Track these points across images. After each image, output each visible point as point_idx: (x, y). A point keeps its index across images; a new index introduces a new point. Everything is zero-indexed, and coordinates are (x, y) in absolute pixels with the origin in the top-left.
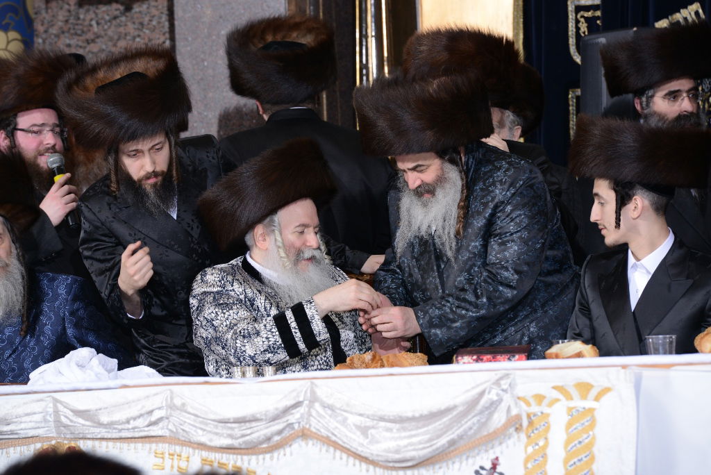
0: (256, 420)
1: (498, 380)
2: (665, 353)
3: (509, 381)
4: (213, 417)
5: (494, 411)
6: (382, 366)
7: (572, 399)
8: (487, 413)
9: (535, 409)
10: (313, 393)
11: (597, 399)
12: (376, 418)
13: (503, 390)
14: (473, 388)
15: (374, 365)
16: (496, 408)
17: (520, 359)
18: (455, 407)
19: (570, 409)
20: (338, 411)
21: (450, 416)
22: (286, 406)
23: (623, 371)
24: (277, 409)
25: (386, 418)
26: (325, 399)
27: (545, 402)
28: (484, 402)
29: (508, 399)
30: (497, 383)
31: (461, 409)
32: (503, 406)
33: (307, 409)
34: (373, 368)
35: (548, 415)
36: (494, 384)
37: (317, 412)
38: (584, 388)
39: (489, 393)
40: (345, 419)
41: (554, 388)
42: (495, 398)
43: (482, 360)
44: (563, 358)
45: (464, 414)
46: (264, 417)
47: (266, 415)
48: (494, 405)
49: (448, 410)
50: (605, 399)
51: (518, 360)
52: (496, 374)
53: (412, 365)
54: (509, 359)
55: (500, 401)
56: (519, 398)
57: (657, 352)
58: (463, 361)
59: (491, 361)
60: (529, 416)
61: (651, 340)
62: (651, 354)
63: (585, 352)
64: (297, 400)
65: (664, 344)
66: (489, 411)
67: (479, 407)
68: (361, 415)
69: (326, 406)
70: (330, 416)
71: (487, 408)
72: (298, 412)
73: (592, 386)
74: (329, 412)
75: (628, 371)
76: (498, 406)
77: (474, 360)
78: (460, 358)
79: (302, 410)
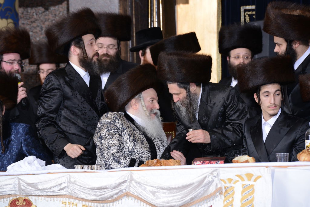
0: (107, 188)
1: (212, 172)
2: (284, 161)
3: (217, 172)
4: (88, 187)
5: (210, 186)
6: (161, 165)
7: (244, 181)
8: (207, 186)
9: (228, 185)
10: (132, 177)
11: (255, 181)
12: (159, 188)
13: (214, 176)
14: (201, 175)
15: (157, 165)
16: (211, 184)
17: (221, 163)
18: (193, 183)
19: (243, 185)
20: (142, 185)
21: (191, 187)
22: (120, 182)
23: (266, 169)
24: (116, 184)
25: (163, 188)
26: (137, 180)
27: (233, 182)
28: (206, 181)
29: (216, 180)
30: (212, 173)
31: (196, 184)
32: (214, 183)
33: (129, 184)
34: (157, 166)
35: (234, 187)
36: (210, 174)
37: (133, 185)
38: (249, 176)
39: (208, 178)
40: (145, 188)
41: (236, 176)
42: (211, 180)
43: (205, 163)
44: (240, 163)
45: (197, 186)
46: (110, 187)
47: (111, 186)
48: (210, 183)
49: (190, 185)
50: (259, 181)
51: (220, 163)
52: (211, 170)
53: (174, 165)
54: (216, 163)
55: (213, 181)
56: (221, 180)
57: (281, 161)
58: (197, 163)
59: (208, 164)
60: (225, 188)
61: (278, 155)
62: (278, 162)
63: (250, 160)
64: (125, 180)
65: (283, 157)
66: (208, 185)
67: (204, 184)
68: (152, 187)
69: (136, 183)
70: (139, 187)
71: (207, 184)
72: (125, 185)
73: (253, 175)
74: (139, 185)
75: (268, 169)
76: (212, 183)
77: (201, 163)
78: (195, 162)
79: (126, 184)
